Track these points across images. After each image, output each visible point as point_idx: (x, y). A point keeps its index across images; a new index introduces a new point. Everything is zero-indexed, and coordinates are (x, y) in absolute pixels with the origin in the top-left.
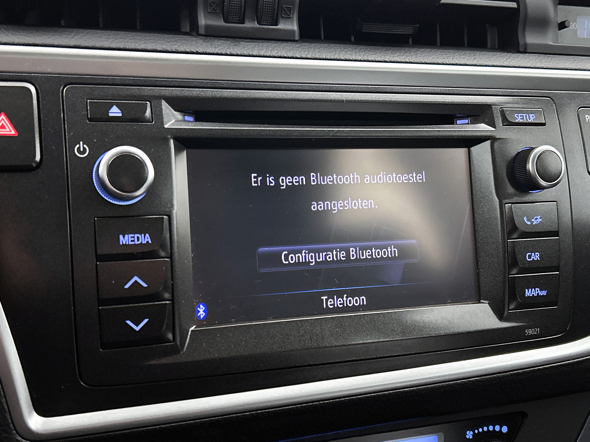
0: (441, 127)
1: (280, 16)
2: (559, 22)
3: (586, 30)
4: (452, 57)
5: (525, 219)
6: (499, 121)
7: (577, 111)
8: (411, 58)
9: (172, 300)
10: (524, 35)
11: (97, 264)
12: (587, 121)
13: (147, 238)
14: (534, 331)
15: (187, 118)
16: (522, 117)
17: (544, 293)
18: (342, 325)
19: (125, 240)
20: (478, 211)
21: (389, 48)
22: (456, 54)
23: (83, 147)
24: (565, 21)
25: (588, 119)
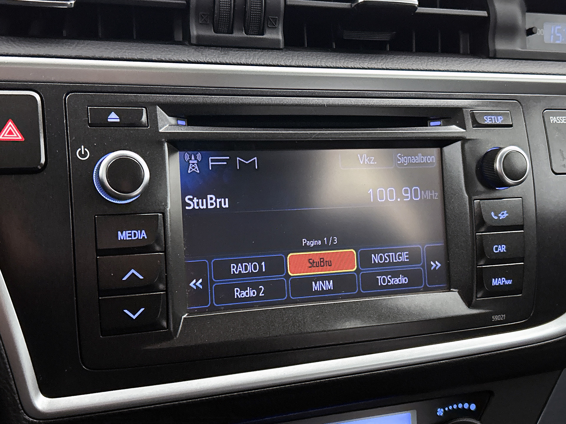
0: (416, 129)
1: (266, 25)
2: (527, 29)
3: (552, 36)
4: (426, 64)
6: (469, 123)
7: (543, 113)
8: (387, 64)
9: (166, 291)
10: (494, 42)
11: (97, 259)
12: (552, 122)
13: (143, 234)
14: (500, 318)
15: (180, 122)
16: (490, 119)
17: (510, 282)
18: (322, 312)
19: (123, 236)
20: (449, 206)
21: (367, 55)
22: (430, 60)
23: (84, 150)
24: (533, 28)
25: (553, 120)
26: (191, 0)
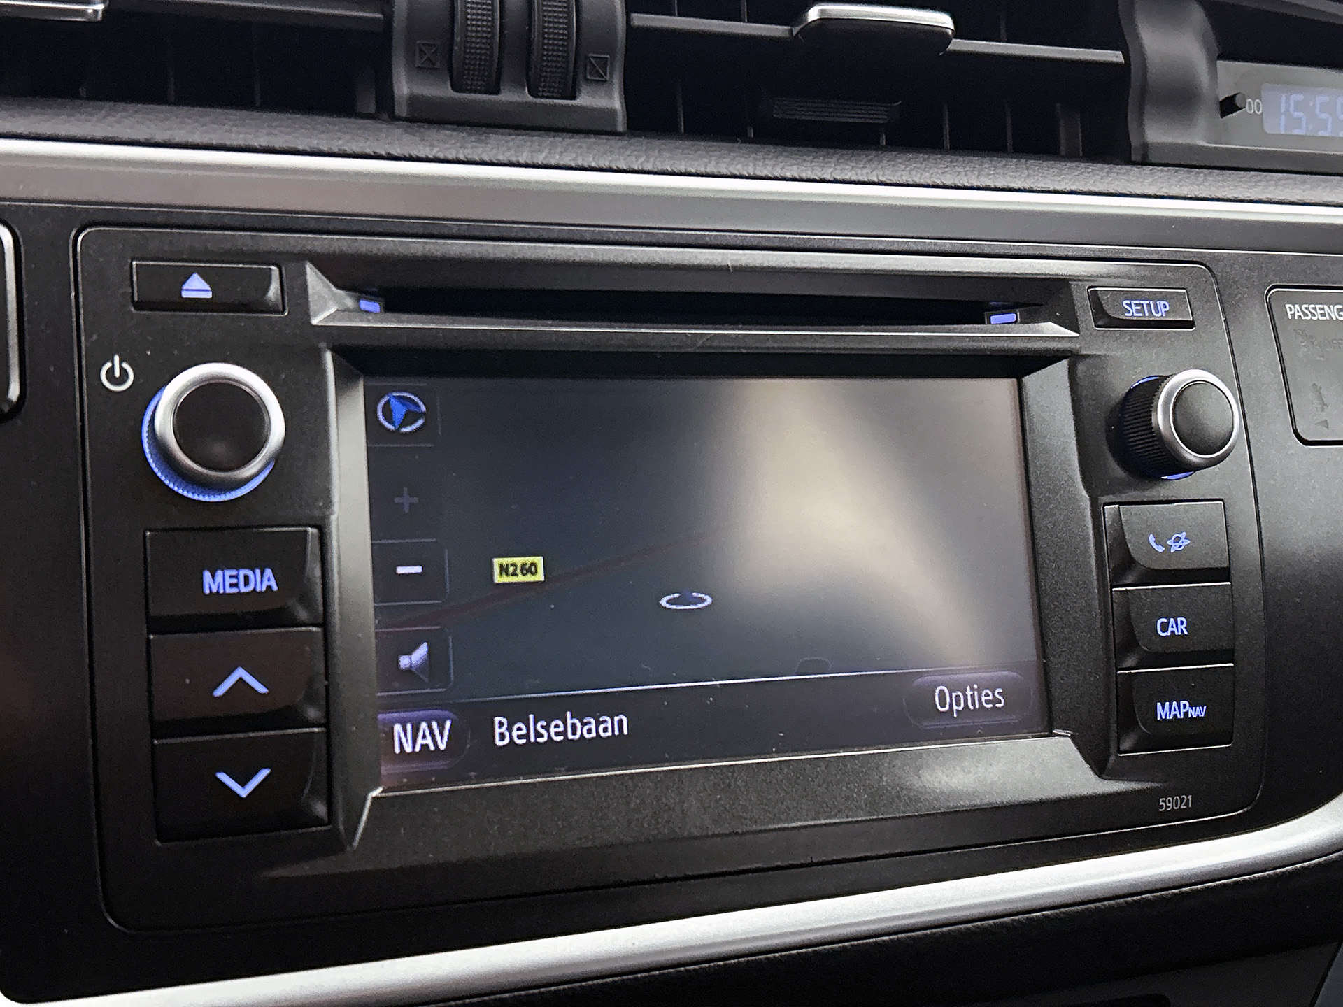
0: (955, 329)
1: (581, 76)
2: (1221, 100)
3: (1283, 117)
4: (976, 173)
5: (1151, 539)
6: (1086, 316)
7: (1267, 295)
8: (881, 173)
9: (326, 725)
10: (1141, 124)
11: (148, 640)
12: (1290, 317)
13: (269, 580)
14: (1179, 803)
15: (365, 305)
16: (1139, 308)
17: (1200, 712)
18: (729, 786)
19: (217, 584)
20: (1042, 522)
21: (831, 151)
22: (987, 166)
23: (121, 367)
24: (1235, 95)
25: (1292, 312)
26: (396, 1)
